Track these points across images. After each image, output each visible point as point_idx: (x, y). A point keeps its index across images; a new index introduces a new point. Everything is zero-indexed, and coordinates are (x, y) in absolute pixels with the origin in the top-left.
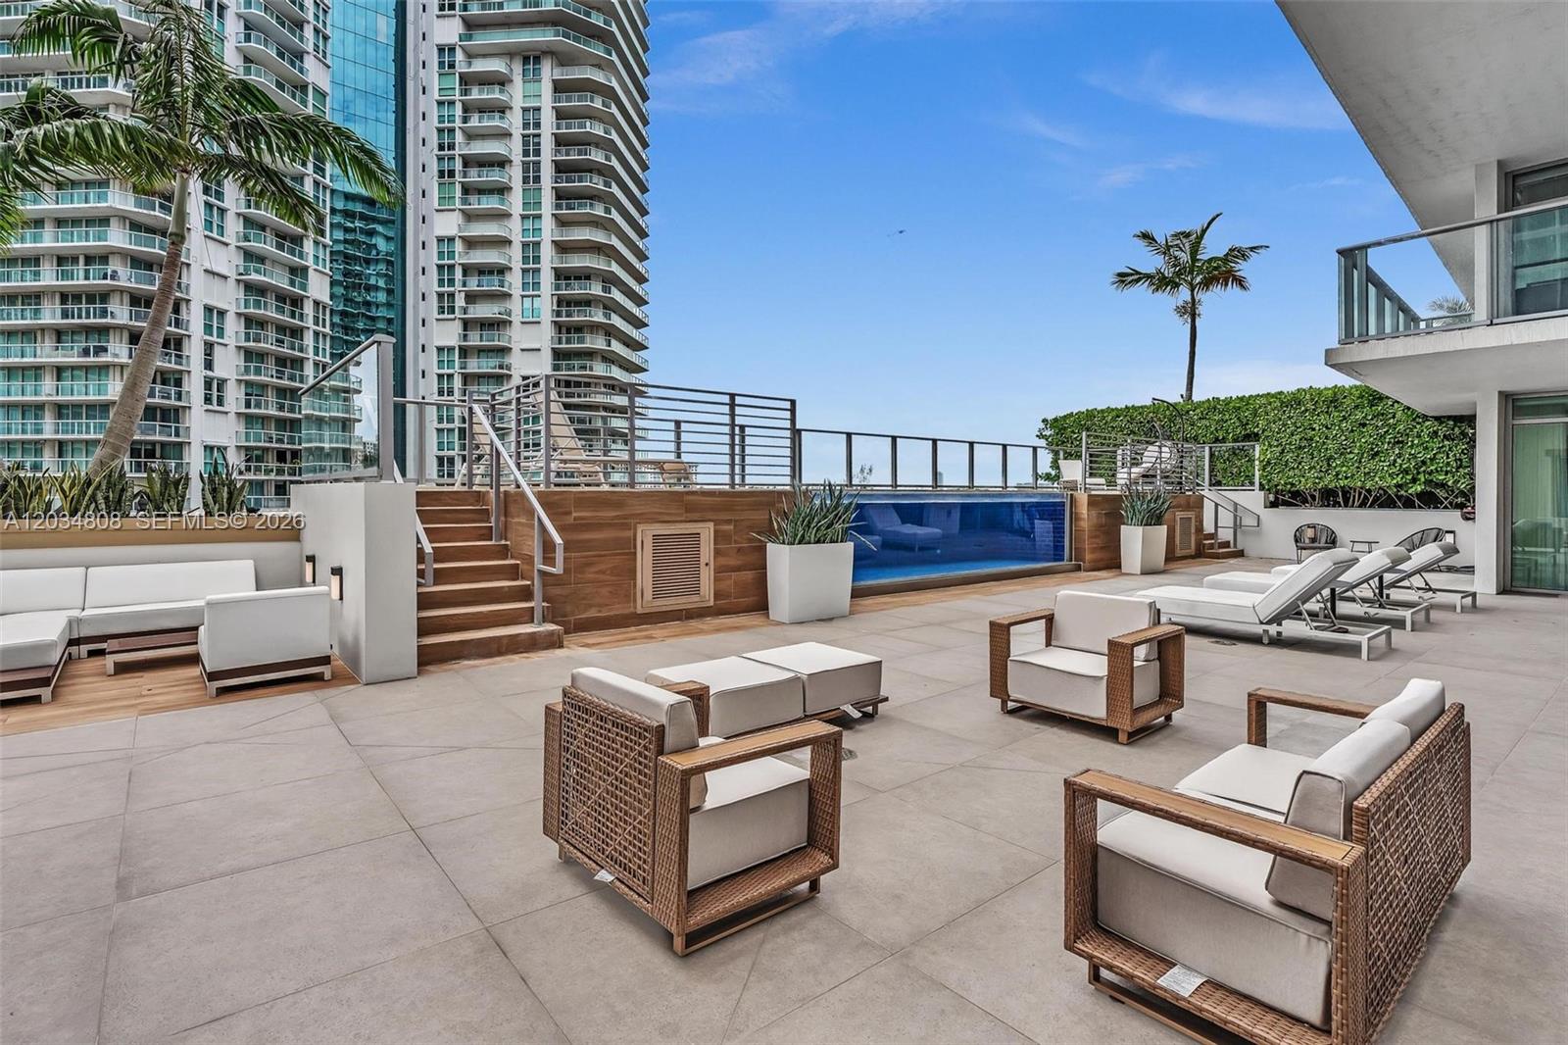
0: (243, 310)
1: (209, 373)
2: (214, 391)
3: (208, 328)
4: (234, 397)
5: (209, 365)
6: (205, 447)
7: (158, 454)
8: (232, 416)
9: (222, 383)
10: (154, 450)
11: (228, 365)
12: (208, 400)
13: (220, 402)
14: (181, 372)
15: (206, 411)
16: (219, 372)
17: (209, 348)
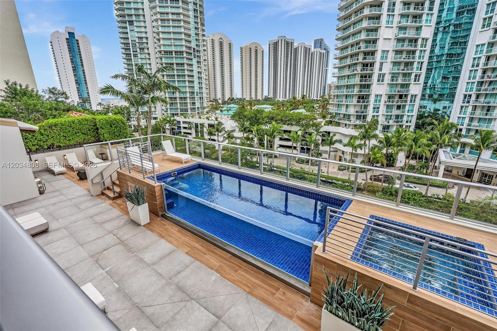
0: (395, 49)
1: (380, 72)
2: (381, 78)
3: (382, 58)
4: (387, 79)
5: (381, 69)
6: (376, 95)
7: (365, 98)
8: (386, 85)
9: (384, 75)
10: (364, 97)
11: (387, 68)
12: (379, 81)
13: (383, 81)
14: (372, 73)
15: (378, 84)
16: (383, 71)
17: (382, 64)
